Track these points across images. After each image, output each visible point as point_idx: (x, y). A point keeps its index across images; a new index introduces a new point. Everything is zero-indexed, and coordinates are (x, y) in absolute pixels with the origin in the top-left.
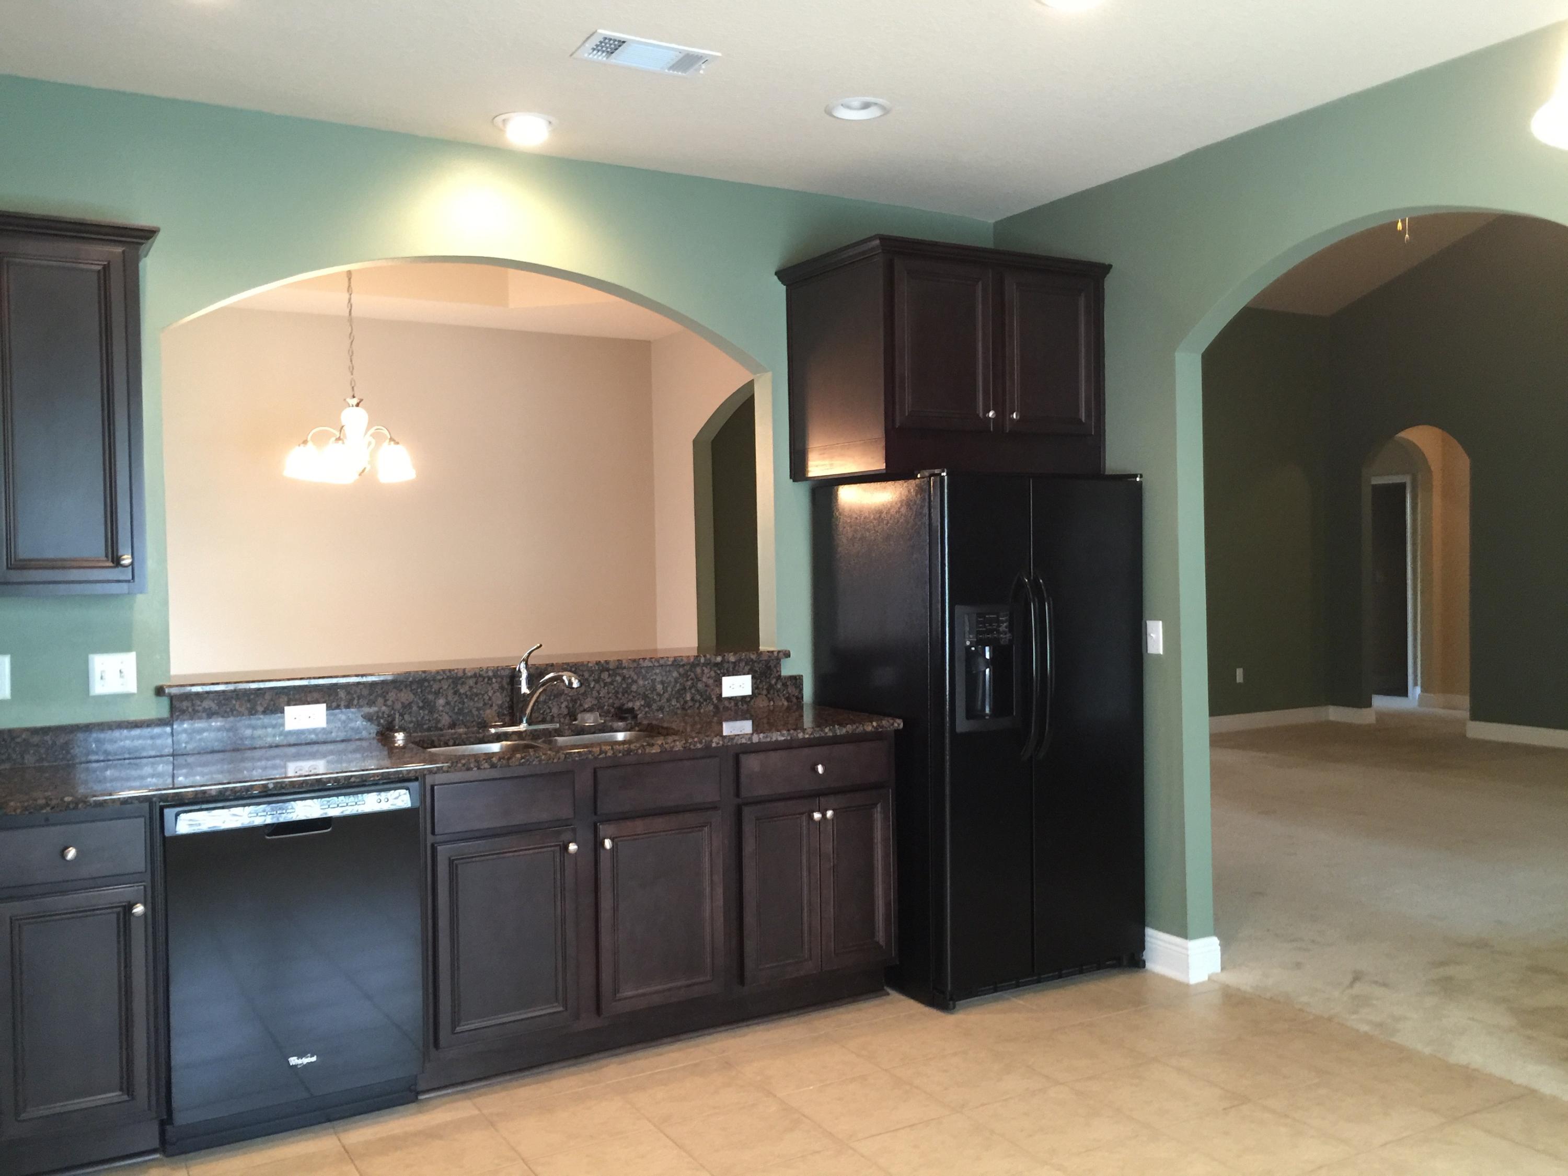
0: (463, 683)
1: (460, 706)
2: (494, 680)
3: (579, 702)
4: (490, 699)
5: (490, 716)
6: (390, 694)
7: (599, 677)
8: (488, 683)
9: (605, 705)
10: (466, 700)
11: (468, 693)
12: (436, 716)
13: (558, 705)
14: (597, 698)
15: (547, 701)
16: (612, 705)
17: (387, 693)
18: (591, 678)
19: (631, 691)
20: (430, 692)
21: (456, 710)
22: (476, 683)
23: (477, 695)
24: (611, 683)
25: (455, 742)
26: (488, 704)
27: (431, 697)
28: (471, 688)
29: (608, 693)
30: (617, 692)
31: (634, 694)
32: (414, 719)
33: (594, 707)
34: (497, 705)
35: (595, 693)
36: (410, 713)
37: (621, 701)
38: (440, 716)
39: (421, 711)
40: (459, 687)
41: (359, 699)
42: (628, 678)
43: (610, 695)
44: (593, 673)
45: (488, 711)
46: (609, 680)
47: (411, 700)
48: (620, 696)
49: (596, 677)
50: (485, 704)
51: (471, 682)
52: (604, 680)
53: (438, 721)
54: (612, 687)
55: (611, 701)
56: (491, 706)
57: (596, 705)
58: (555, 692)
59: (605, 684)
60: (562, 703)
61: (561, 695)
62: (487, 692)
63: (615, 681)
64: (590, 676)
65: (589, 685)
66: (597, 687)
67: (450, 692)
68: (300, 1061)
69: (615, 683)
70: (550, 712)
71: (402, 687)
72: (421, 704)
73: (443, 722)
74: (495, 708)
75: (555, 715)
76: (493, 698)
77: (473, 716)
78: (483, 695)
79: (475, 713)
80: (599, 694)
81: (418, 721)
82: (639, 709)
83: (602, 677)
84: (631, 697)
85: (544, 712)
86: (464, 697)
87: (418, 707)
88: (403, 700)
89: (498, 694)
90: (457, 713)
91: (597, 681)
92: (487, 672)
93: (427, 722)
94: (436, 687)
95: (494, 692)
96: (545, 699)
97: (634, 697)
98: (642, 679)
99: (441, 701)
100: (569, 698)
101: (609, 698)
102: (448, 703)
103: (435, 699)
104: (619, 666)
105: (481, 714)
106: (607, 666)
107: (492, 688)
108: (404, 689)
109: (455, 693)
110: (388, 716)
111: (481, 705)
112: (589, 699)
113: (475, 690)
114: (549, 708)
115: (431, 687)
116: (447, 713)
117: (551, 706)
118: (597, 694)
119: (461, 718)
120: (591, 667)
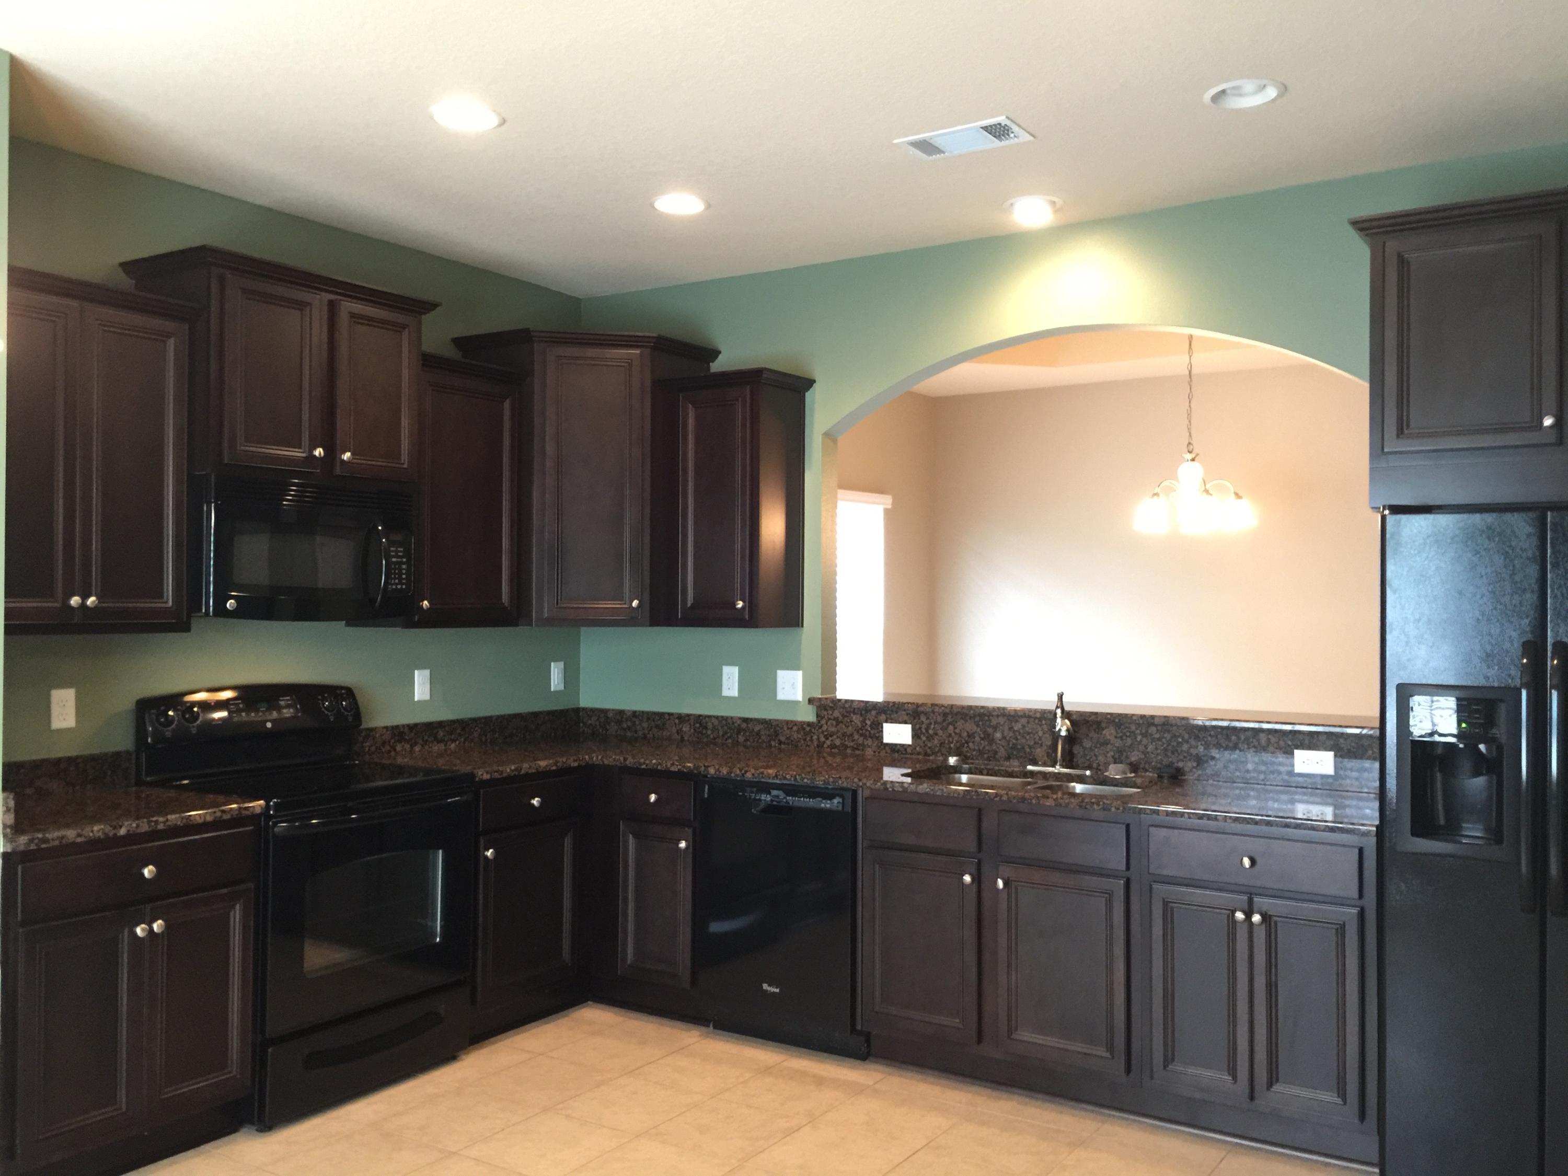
0: (1017, 721)
1: (1014, 741)
2: (1044, 722)
3: (1125, 754)
4: (1040, 738)
5: (1040, 755)
6: (958, 723)
7: (1147, 732)
8: (1038, 724)
9: (1153, 761)
10: (1019, 737)
11: (1021, 731)
12: (994, 747)
13: (1104, 754)
14: (1144, 753)
15: (1093, 748)
16: (1161, 762)
17: (956, 722)
18: (1138, 731)
19: (1182, 751)
20: (990, 726)
21: (1011, 745)
22: (1028, 722)
23: (1029, 733)
24: (1159, 739)
25: (988, 773)
26: (1038, 743)
27: (990, 730)
28: (1024, 726)
29: (1156, 749)
30: (1166, 750)
31: (1185, 755)
32: (977, 748)
33: (1142, 761)
34: (1047, 745)
35: (1141, 748)
36: (973, 742)
37: (1170, 759)
38: (998, 748)
39: (982, 742)
40: (1013, 724)
41: (935, 724)
42: (1179, 736)
43: (1159, 751)
44: (1139, 727)
45: (1039, 750)
46: (1157, 736)
47: (974, 731)
48: (1169, 754)
49: (1144, 731)
50: (1035, 743)
51: (1024, 721)
52: (1151, 735)
53: (996, 753)
54: (1160, 743)
55: (1159, 757)
56: (1041, 745)
57: (1143, 759)
58: (1101, 740)
59: (1153, 740)
60: (1108, 752)
61: (1108, 744)
62: (1037, 733)
63: (1163, 738)
64: (1137, 729)
65: (1136, 738)
66: (1145, 741)
67: (1006, 728)
68: (769, 989)
69: (1164, 740)
70: (1097, 760)
71: (968, 718)
72: (982, 736)
73: (1000, 754)
74: (1045, 748)
75: (1101, 764)
76: (1043, 739)
77: (1025, 753)
78: (1034, 734)
79: (1028, 750)
80: (1147, 749)
81: (979, 750)
82: (1191, 771)
83: (1150, 731)
84: (1181, 757)
85: (1091, 758)
86: (1017, 734)
87: (980, 737)
88: (968, 729)
89: (1047, 735)
90: (1011, 748)
91: (1144, 735)
92: (1035, 714)
93: (987, 752)
94: (994, 722)
95: (1044, 733)
96: (1091, 746)
97: (1185, 757)
98: (1195, 739)
99: (998, 735)
100: (1115, 749)
101: (1158, 754)
102: (1004, 737)
103: (994, 732)
104: (1166, 723)
105: (1032, 752)
106: (1152, 721)
107: (1042, 729)
108: (969, 721)
109: (1011, 728)
110: (957, 742)
111: (1032, 743)
112: (1136, 752)
113: (1027, 729)
114: (1095, 755)
115: (990, 721)
116: (1003, 747)
117: (1097, 754)
118: (1144, 749)
119: (1015, 753)
120: (1135, 720)
